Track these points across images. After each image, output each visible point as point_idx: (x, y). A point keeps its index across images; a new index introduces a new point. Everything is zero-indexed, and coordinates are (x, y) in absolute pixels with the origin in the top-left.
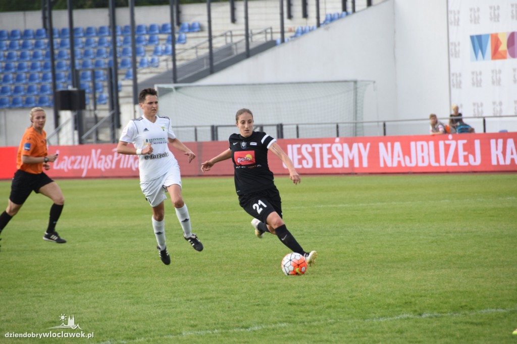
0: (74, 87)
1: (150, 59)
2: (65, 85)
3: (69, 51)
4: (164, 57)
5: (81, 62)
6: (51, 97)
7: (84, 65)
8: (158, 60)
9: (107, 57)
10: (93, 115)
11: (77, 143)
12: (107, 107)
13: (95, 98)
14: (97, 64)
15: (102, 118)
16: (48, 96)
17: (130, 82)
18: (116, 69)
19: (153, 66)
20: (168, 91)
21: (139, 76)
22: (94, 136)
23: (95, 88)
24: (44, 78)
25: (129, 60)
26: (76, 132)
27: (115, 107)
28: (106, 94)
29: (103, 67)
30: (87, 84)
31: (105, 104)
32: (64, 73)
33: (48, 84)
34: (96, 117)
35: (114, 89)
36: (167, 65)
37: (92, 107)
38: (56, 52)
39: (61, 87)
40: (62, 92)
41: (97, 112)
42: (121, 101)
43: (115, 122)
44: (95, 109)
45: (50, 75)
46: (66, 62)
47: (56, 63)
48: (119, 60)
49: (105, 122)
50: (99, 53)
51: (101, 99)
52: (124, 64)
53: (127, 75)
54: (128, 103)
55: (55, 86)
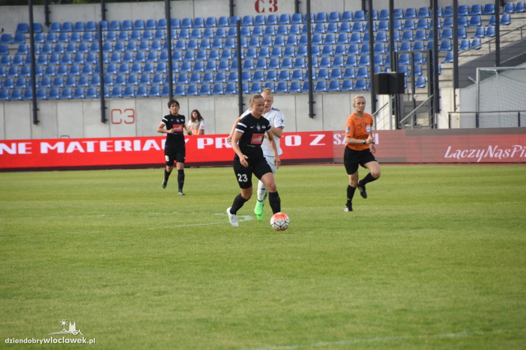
0: (392, 71)
1: (471, 40)
2: (383, 68)
3: (388, 34)
4: (487, 39)
5: (400, 44)
6: (369, 81)
7: (403, 48)
8: (480, 41)
9: (427, 40)
10: (411, 99)
11: (394, 128)
12: (426, 90)
13: (414, 81)
14: (416, 47)
15: (421, 102)
16: (366, 78)
17: (451, 66)
18: (437, 52)
19: (474, 48)
20: (491, 74)
21: (459, 58)
22: (412, 120)
23: (414, 71)
24: (362, 61)
25: (450, 42)
26: (393, 116)
27: (434, 91)
28: (425, 78)
29: (422, 50)
30: (406, 67)
31: (424, 87)
32: (382, 56)
33: (366, 67)
34: (414, 100)
35: (434, 72)
36: (490, 48)
37: (410, 91)
38: (375, 34)
39: (379, 71)
40: (380, 75)
41: (415, 95)
42: (441, 85)
43: (434, 106)
44: (414, 93)
45: (368, 57)
46: (384, 45)
47: (374, 45)
48: (440, 43)
49: (423, 106)
50: (418, 35)
51: (419, 83)
52: (444, 46)
53: (447, 59)
54: (448, 87)
55: (373, 69)
